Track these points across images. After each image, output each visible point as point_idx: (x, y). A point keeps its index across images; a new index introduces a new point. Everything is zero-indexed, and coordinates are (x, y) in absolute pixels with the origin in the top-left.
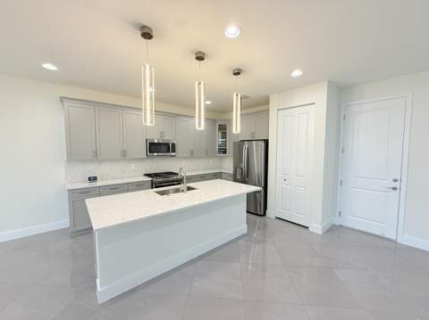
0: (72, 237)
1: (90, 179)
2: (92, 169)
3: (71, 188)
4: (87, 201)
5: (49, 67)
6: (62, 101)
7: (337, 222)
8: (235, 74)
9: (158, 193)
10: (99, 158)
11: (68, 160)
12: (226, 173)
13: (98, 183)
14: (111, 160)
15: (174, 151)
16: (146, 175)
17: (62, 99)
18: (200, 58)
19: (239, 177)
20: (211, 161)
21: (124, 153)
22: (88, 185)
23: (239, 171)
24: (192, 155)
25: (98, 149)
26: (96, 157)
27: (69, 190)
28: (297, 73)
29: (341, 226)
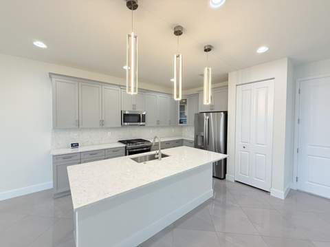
0: (55, 199)
1: (72, 145)
2: (75, 137)
3: (55, 153)
4: (69, 168)
5: (40, 44)
6: (50, 77)
7: (295, 187)
8: (206, 50)
9: (133, 159)
10: (81, 126)
11: (54, 128)
12: (187, 141)
13: (80, 149)
14: (90, 129)
15: (144, 121)
16: (120, 141)
17: (51, 74)
18: (178, 32)
19: (199, 144)
20: (173, 130)
21: (102, 123)
22: (70, 151)
23: (199, 138)
24: (159, 125)
25: (80, 119)
26: (78, 125)
27: (54, 156)
28: (262, 50)
29: (298, 190)
